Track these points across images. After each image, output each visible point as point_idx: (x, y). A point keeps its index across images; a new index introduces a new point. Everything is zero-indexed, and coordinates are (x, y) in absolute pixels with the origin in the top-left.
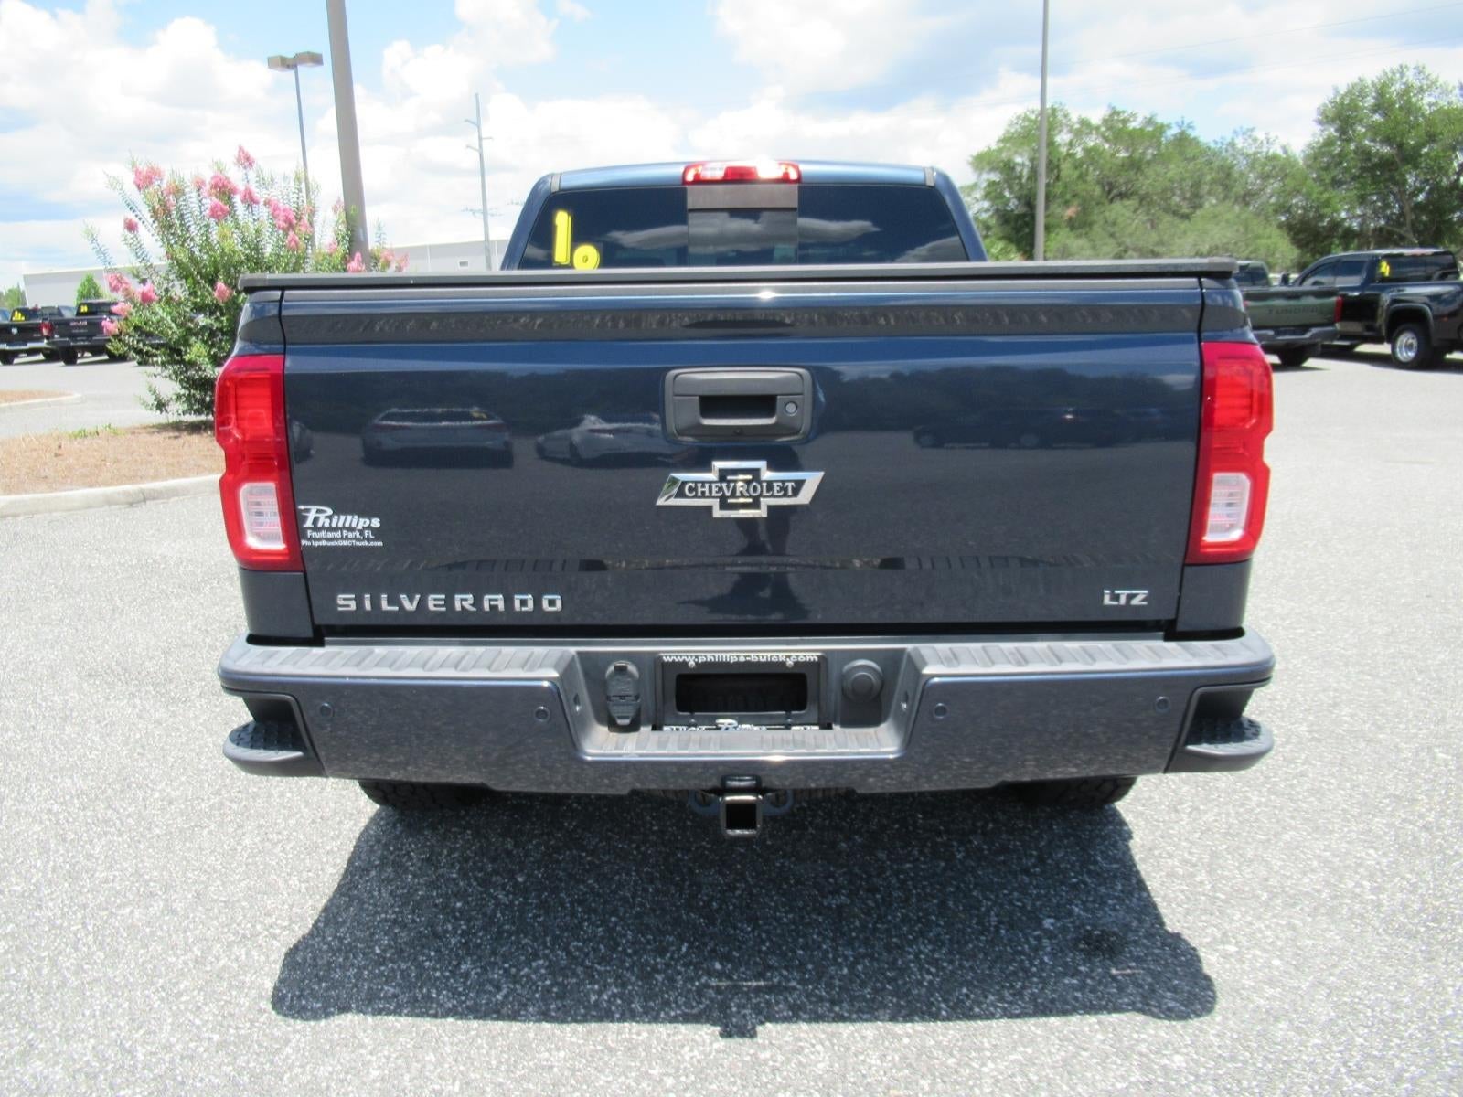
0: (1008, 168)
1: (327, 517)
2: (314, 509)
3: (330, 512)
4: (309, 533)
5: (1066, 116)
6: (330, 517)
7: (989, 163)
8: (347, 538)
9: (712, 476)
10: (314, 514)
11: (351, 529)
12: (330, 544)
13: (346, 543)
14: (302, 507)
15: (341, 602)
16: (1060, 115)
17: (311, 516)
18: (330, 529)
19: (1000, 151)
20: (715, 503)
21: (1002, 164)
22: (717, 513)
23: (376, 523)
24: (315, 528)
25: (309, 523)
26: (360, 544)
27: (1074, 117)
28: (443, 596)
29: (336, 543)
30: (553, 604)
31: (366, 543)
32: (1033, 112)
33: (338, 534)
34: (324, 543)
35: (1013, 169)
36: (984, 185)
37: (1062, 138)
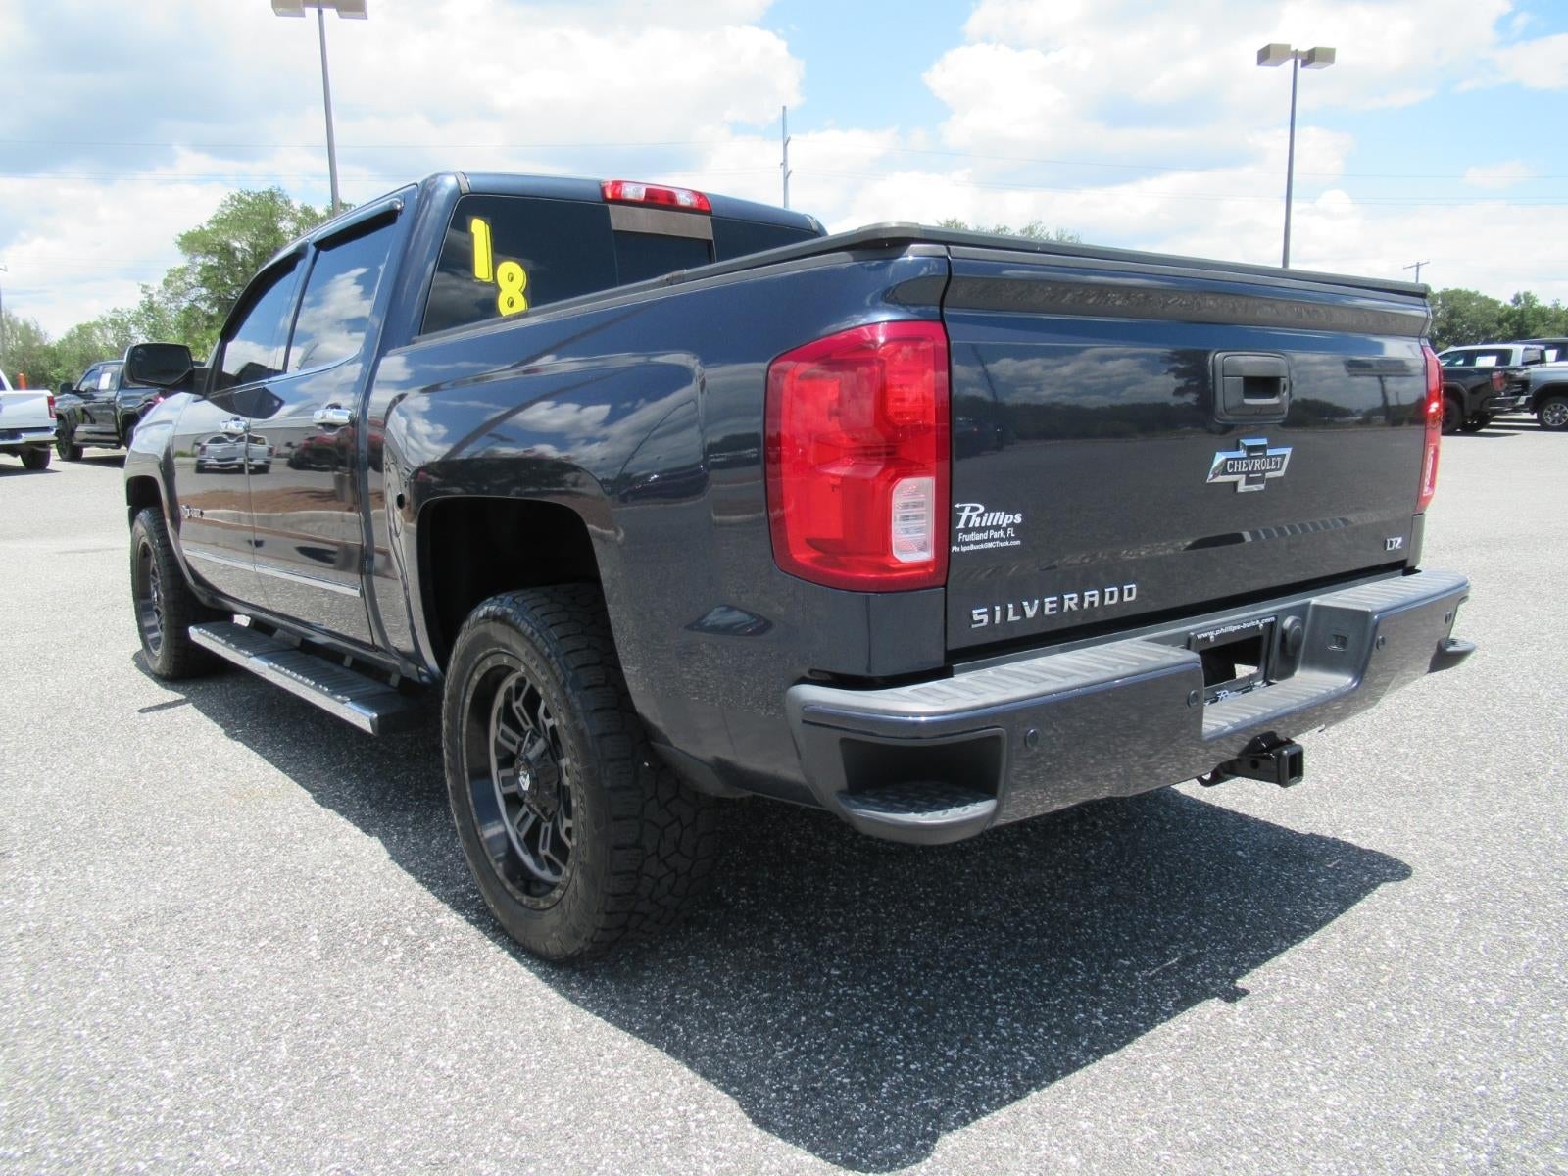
0: (227, 252)
1: (978, 516)
2: (968, 506)
3: (982, 508)
4: (961, 537)
5: (287, 202)
6: (981, 516)
7: (205, 245)
8: (993, 539)
9: (1242, 453)
10: (970, 513)
11: (997, 528)
12: (978, 547)
13: (990, 545)
14: (958, 505)
15: (976, 618)
16: (280, 201)
17: (965, 514)
18: (981, 530)
19: (215, 232)
20: (1241, 479)
21: (218, 248)
22: (1242, 488)
23: (1018, 519)
24: (967, 531)
25: (961, 525)
26: (1002, 544)
27: (297, 204)
28: (1055, 598)
29: (982, 546)
30: (1131, 593)
31: (1007, 543)
32: (249, 194)
33: (984, 536)
34: (972, 547)
35: (234, 254)
36: (198, 269)
37: (286, 226)
